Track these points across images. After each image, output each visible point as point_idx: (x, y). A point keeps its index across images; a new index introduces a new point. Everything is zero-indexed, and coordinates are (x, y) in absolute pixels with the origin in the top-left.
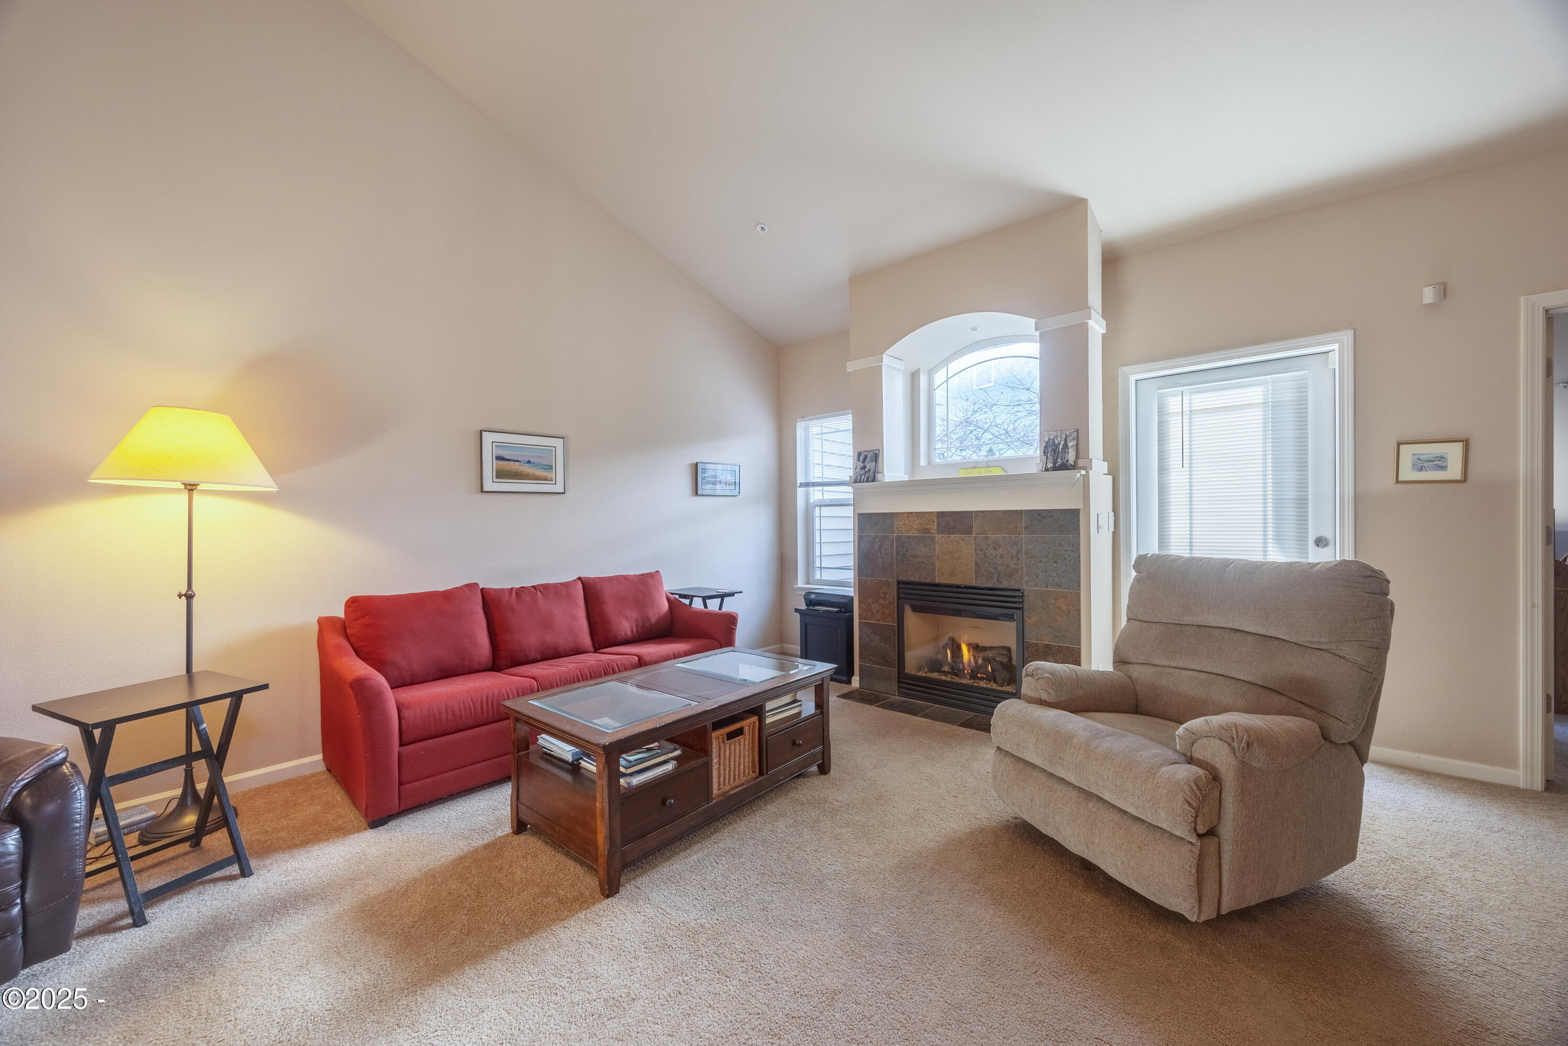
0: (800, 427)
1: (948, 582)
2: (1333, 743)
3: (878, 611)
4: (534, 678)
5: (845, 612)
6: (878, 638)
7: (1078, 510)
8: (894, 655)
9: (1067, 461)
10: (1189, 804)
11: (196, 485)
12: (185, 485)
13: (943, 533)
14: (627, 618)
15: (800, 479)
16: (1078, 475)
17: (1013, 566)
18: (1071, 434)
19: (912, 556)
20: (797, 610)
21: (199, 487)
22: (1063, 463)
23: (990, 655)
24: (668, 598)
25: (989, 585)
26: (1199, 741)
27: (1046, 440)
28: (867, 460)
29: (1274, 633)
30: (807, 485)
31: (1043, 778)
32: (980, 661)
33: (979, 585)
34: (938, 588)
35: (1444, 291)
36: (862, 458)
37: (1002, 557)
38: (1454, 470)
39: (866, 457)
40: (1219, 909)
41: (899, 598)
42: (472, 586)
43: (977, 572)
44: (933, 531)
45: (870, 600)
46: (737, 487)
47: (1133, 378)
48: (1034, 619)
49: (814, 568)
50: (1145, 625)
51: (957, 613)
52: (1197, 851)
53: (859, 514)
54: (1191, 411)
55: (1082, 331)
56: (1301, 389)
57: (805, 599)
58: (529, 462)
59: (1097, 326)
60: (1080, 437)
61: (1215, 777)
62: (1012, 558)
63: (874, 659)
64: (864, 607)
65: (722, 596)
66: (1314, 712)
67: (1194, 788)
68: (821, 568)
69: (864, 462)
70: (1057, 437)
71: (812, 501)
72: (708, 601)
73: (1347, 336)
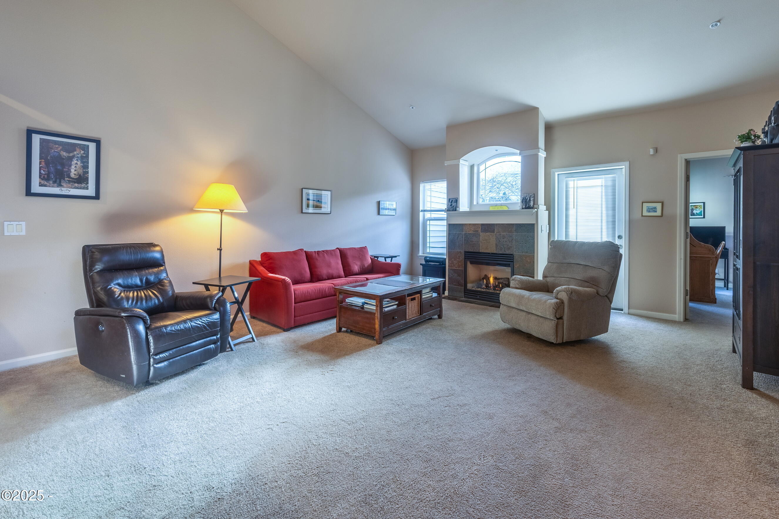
0: (422, 186)
1: (485, 251)
2: (600, 295)
3: (456, 264)
4: (333, 284)
5: (442, 265)
6: (456, 275)
7: (534, 224)
8: (462, 282)
9: (530, 205)
10: (554, 309)
11: (223, 210)
12: (220, 210)
13: (483, 232)
14: (357, 265)
15: (421, 208)
16: (534, 211)
17: (510, 245)
18: (532, 195)
19: (470, 241)
20: (421, 264)
21: (224, 211)
22: (529, 206)
23: (501, 281)
24: (370, 257)
25: (501, 253)
26: (559, 293)
27: (523, 197)
28: (453, 202)
29: (587, 264)
30: (424, 211)
31: (516, 311)
32: (497, 284)
33: (497, 253)
34: (480, 254)
35: (656, 150)
36: (450, 201)
37: (506, 241)
38: (659, 213)
39: (452, 201)
40: (563, 340)
41: (465, 258)
42: (302, 250)
43: (496, 248)
44: (479, 231)
45: (453, 259)
46: (395, 211)
47: (556, 174)
48: (518, 265)
49: (426, 247)
50: (553, 264)
51: (488, 264)
52: (556, 323)
53: (449, 224)
54: (577, 187)
55: (536, 156)
56: (614, 181)
57: (425, 260)
58: (318, 201)
59: (542, 155)
60: (535, 196)
61: (562, 302)
62: (510, 242)
63: (454, 283)
64: (450, 262)
65: (392, 257)
66: (596, 287)
67: (556, 304)
68: (430, 247)
69: (451, 203)
70: (527, 196)
71: (426, 218)
72: (387, 259)
73: (627, 163)
